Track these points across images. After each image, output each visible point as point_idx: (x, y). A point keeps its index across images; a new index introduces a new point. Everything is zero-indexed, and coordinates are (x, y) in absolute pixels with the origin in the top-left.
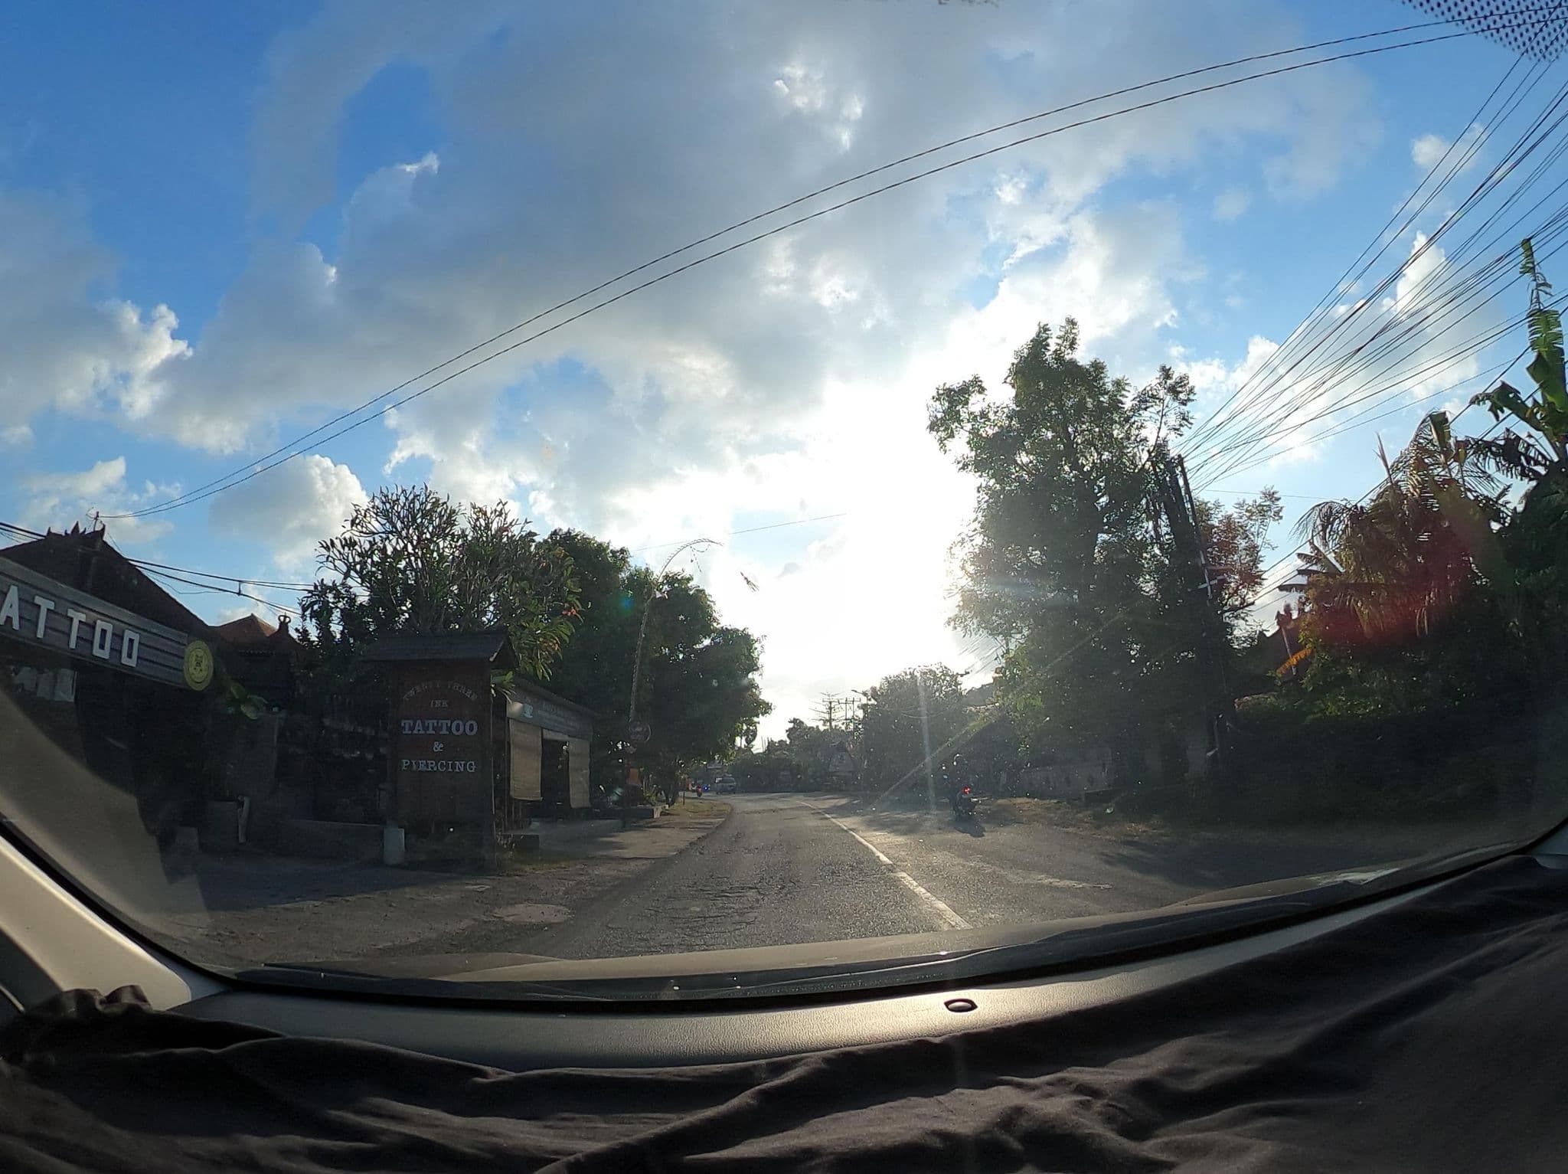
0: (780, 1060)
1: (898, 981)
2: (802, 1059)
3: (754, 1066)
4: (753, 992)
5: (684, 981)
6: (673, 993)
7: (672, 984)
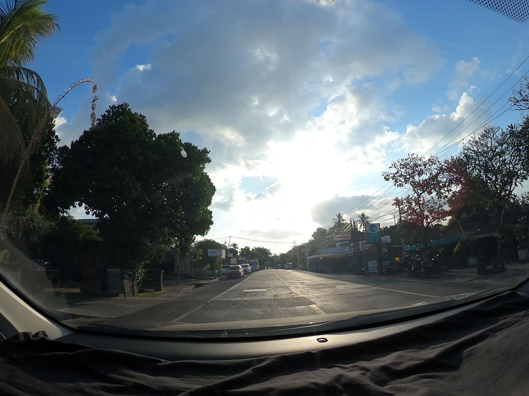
0: (261, 358)
1: (301, 332)
2: (268, 358)
3: (252, 360)
4: (252, 335)
5: (229, 331)
6: (225, 335)
7: (225, 332)
